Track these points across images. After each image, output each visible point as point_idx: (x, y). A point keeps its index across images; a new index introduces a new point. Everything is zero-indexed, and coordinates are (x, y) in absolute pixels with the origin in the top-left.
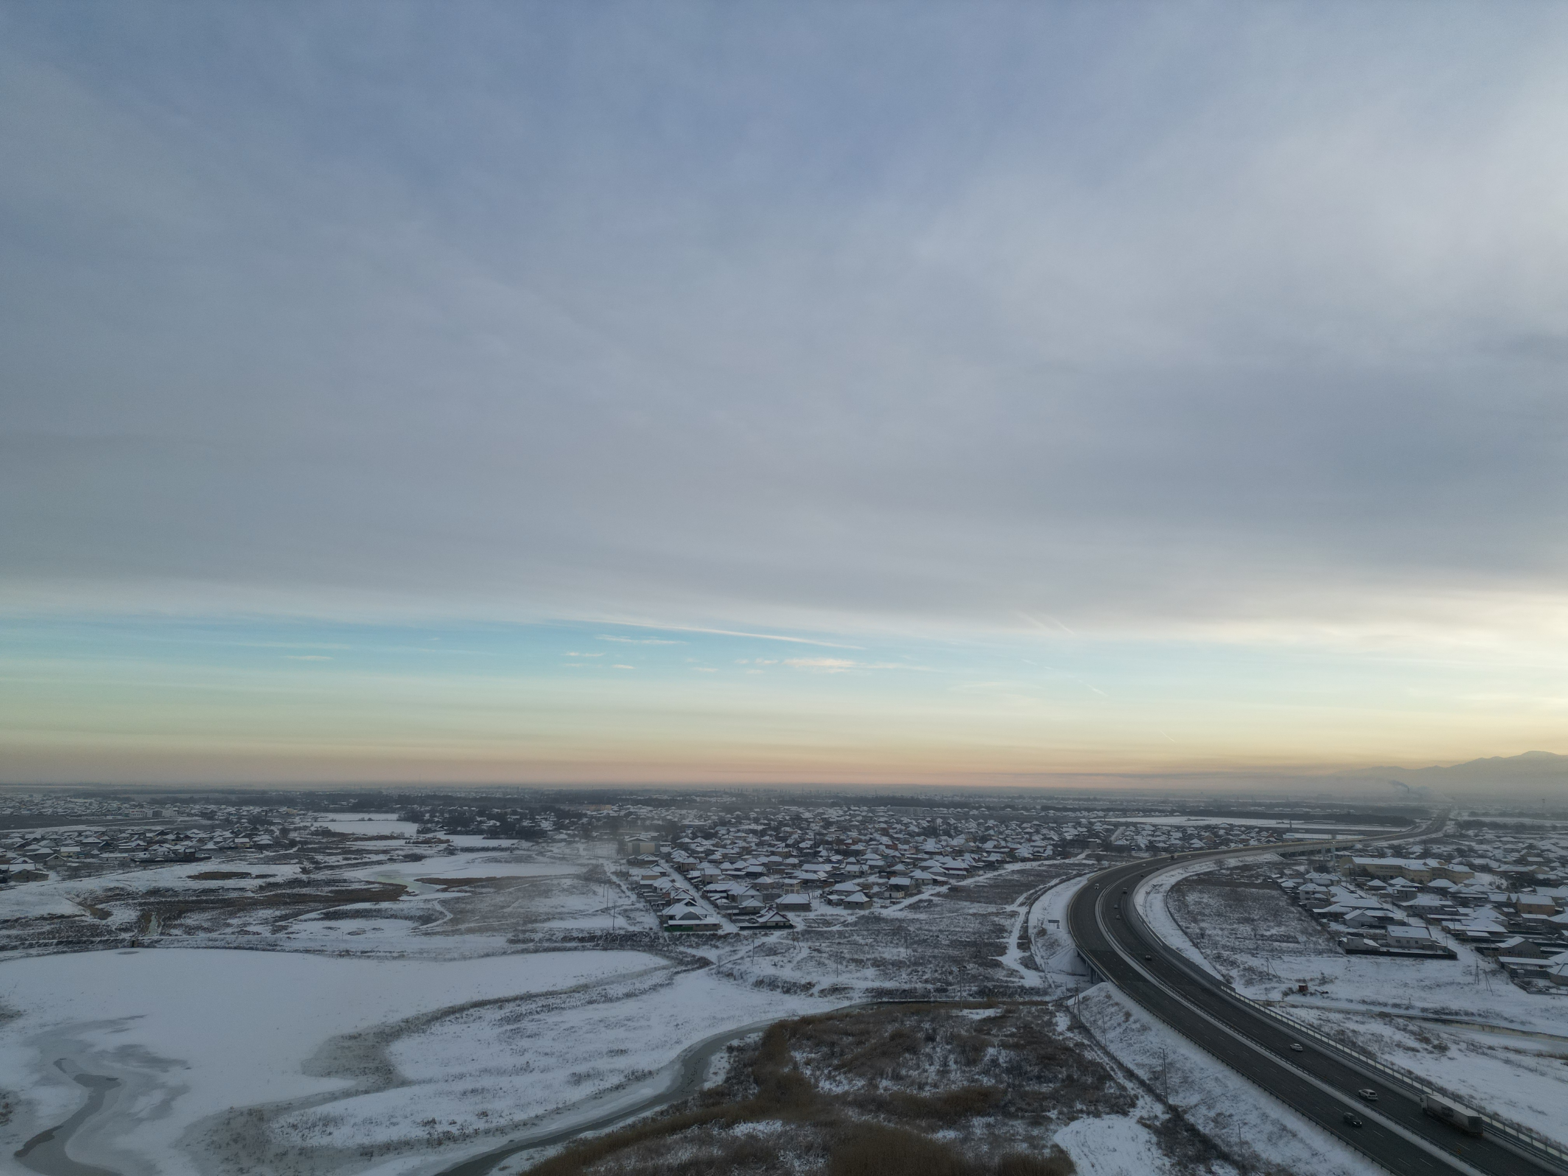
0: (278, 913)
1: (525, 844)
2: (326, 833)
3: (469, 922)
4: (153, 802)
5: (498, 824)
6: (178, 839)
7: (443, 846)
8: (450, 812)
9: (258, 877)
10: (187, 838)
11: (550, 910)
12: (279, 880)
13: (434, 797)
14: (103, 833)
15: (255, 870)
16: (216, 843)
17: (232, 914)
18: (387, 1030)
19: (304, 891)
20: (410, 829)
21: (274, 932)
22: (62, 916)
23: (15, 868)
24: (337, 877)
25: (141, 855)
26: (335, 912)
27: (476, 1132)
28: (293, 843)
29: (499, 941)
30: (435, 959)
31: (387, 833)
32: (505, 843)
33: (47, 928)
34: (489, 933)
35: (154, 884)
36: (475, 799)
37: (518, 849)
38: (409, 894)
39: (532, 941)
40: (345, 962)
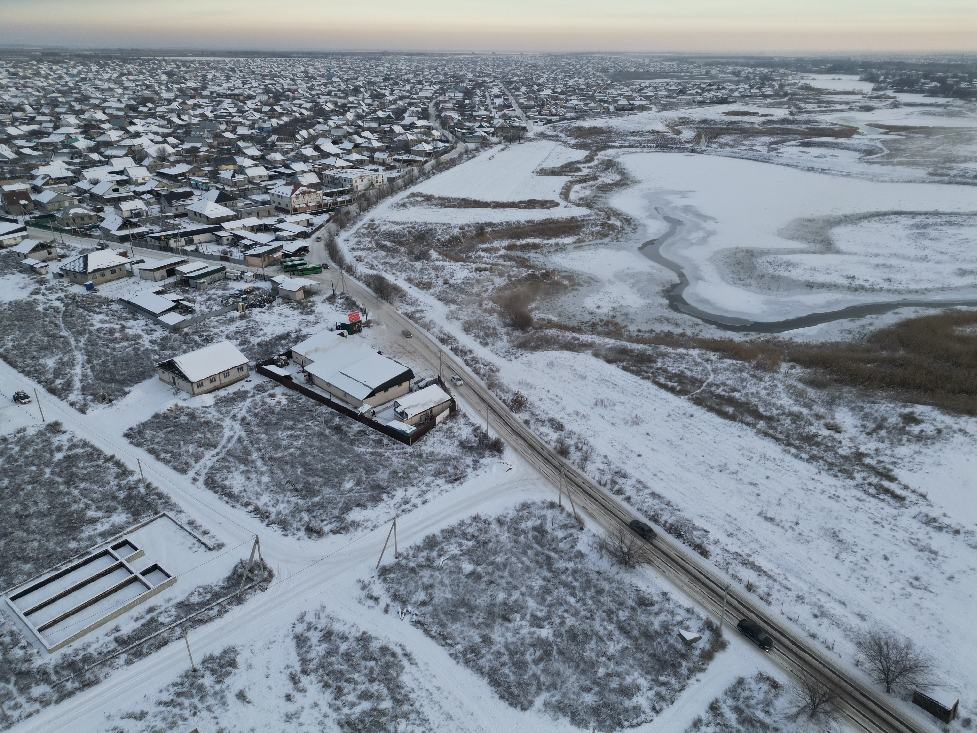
0: (772, 140)
1: (959, 102)
2: (808, 88)
3: (901, 157)
4: (706, 64)
5: (939, 85)
6: (719, 89)
7: (891, 101)
8: (901, 75)
9: (763, 115)
10: (724, 88)
11: (969, 155)
12: (775, 118)
13: (890, 63)
14: (679, 84)
15: (761, 111)
16: (740, 92)
17: (746, 138)
18: (832, 220)
19: (790, 126)
20: (868, 87)
21: (769, 151)
22: (658, 132)
23: (637, 103)
24: (812, 119)
25: (698, 98)
26: (808, 142)
27: (882, 289)
28: (786, 95)
29: (921, 173)
30: (871, 180)
31: (850, 89)
32: (941, 100)
33: (651, 138)
34: (915, 167)
35: (704, 117)
36: (923, 65)
37: (952, 105)
38: (859, 134)
39: (948, 175)
40: (811, 174)
